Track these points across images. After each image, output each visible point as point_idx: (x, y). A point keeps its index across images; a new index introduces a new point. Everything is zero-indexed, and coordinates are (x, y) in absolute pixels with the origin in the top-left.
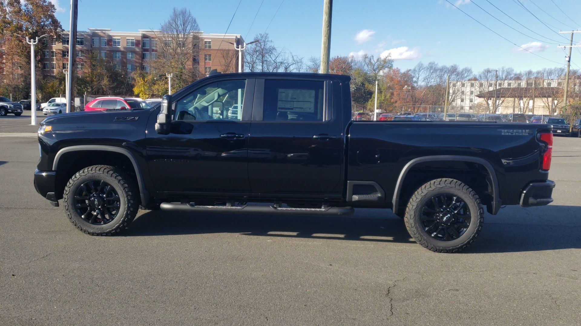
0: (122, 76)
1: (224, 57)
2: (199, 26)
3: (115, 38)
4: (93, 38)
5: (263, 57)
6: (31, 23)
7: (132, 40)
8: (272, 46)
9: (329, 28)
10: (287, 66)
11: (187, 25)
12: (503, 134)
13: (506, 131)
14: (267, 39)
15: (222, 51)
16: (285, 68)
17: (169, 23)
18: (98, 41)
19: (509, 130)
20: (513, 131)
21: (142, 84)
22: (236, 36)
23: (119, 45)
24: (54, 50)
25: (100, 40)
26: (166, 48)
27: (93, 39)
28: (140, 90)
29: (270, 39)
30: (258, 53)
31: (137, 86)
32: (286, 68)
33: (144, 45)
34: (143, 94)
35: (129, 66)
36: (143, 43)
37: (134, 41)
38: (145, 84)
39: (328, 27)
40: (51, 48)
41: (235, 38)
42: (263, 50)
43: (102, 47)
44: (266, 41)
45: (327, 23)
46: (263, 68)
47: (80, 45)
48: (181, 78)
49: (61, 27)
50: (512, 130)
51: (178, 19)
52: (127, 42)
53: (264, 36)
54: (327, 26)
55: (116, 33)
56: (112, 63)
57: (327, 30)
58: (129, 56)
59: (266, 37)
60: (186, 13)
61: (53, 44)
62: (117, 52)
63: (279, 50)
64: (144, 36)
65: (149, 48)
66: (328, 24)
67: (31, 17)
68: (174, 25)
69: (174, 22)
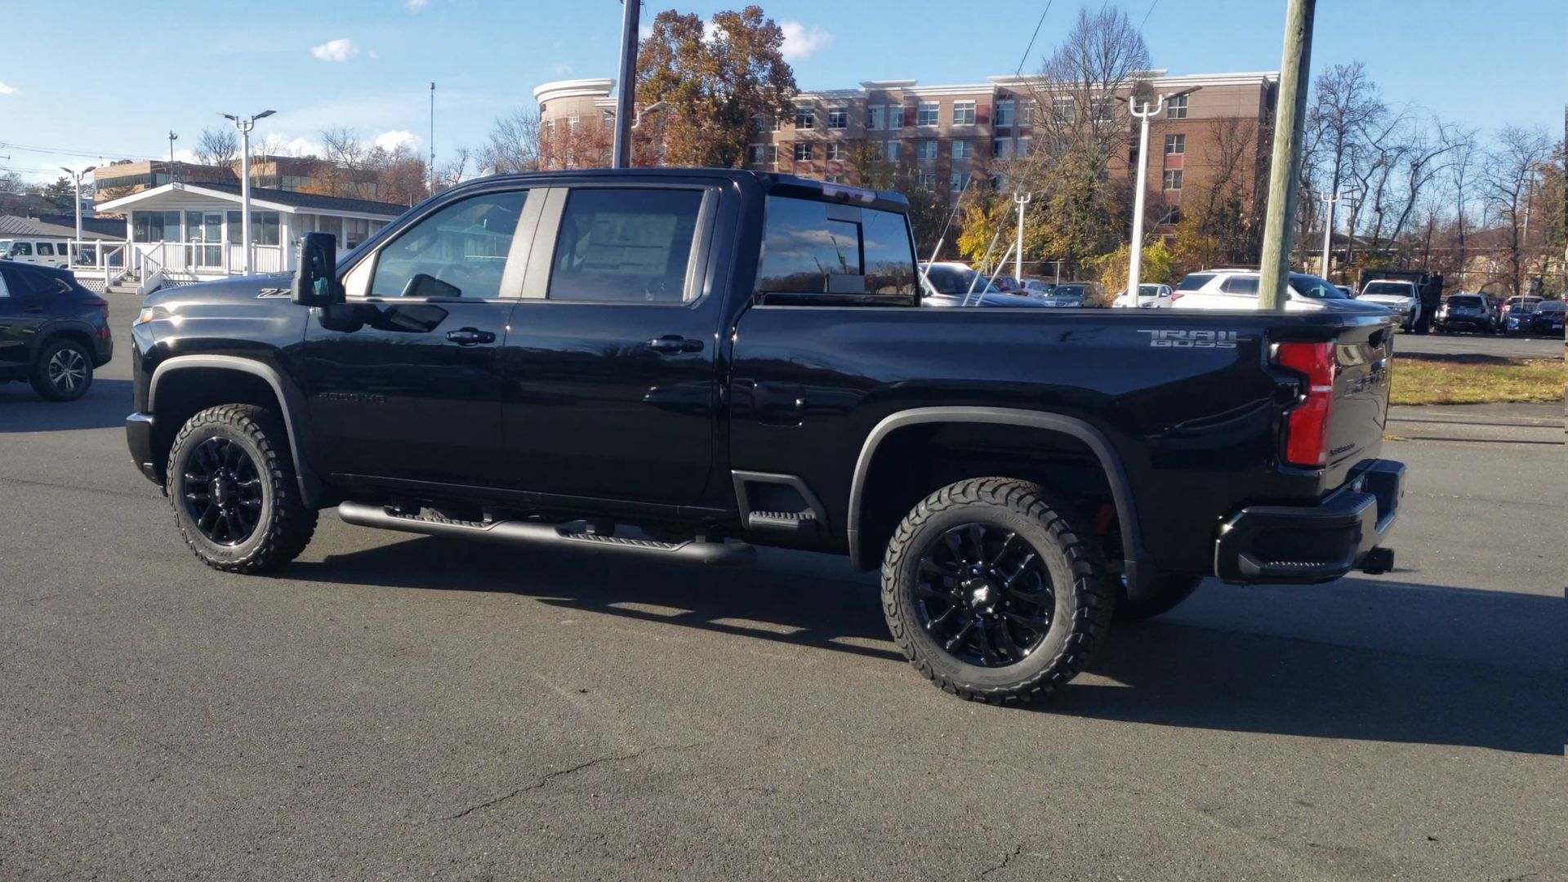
0: (933, 207)
1: (1219, 139)
2: (1151, 55)
3: (926, 103)
4: (870, 107)
5: (1341, 134)
6: (722, 77)
7: (968, 105)
8: (1375, 99)
9: (1302, 36)
10: (1418, 160)
11: (1116, 54)
12: (1154, 344)
13: (1164, 333)
14: (1358, 81)
15: (1216, 124)
16: (1413, 166)
17: (1067, 52)
18: (883, 113)
19: (1173, 333)
20: (1187, 335)
21: (980, 225)
22: (1265, 77)
23: (934, 123)
24: (777, 144)
25: (887, 111)
26: (1054, 122)
27: (871, 111)
28: (975, 241)
29: (1367, 81)
30: (1324, 124)
31: (967, 233)
32: (1415, 165)
33: (998, 115)
34: (981, 255)
35: (956, 177)
36: (998, 112)
37: (974, 109)
38: (990, 225)
39: (1299, 34)
40: (770, 138)
41: (1261, 82)
42: (1342, 113)
43: (890, 129)
44: (1355, 86)
45: (1297, 23)
46: (1340, 166)
47: (837, 129)
48: (1087, 206)
49: (792, 84)
50: (1183, 333)
51: (1090, 41)
52: (955, 112)
53: (1350, 71)
54: (1298, 29)
55: (928, 89)
56: (909, 172)
57: (1296, 43)
58: (958, 150)
59: (1356, 75)
60: (1116, 21)
61: (775, 129)
62: (928, 143)
63: (1395, 110)
64: (1001, 95)
65: (1012, 125)
66: (1301, 24)
67: (722, 64)
68: (1078, 59)
69: (1080, 50)
